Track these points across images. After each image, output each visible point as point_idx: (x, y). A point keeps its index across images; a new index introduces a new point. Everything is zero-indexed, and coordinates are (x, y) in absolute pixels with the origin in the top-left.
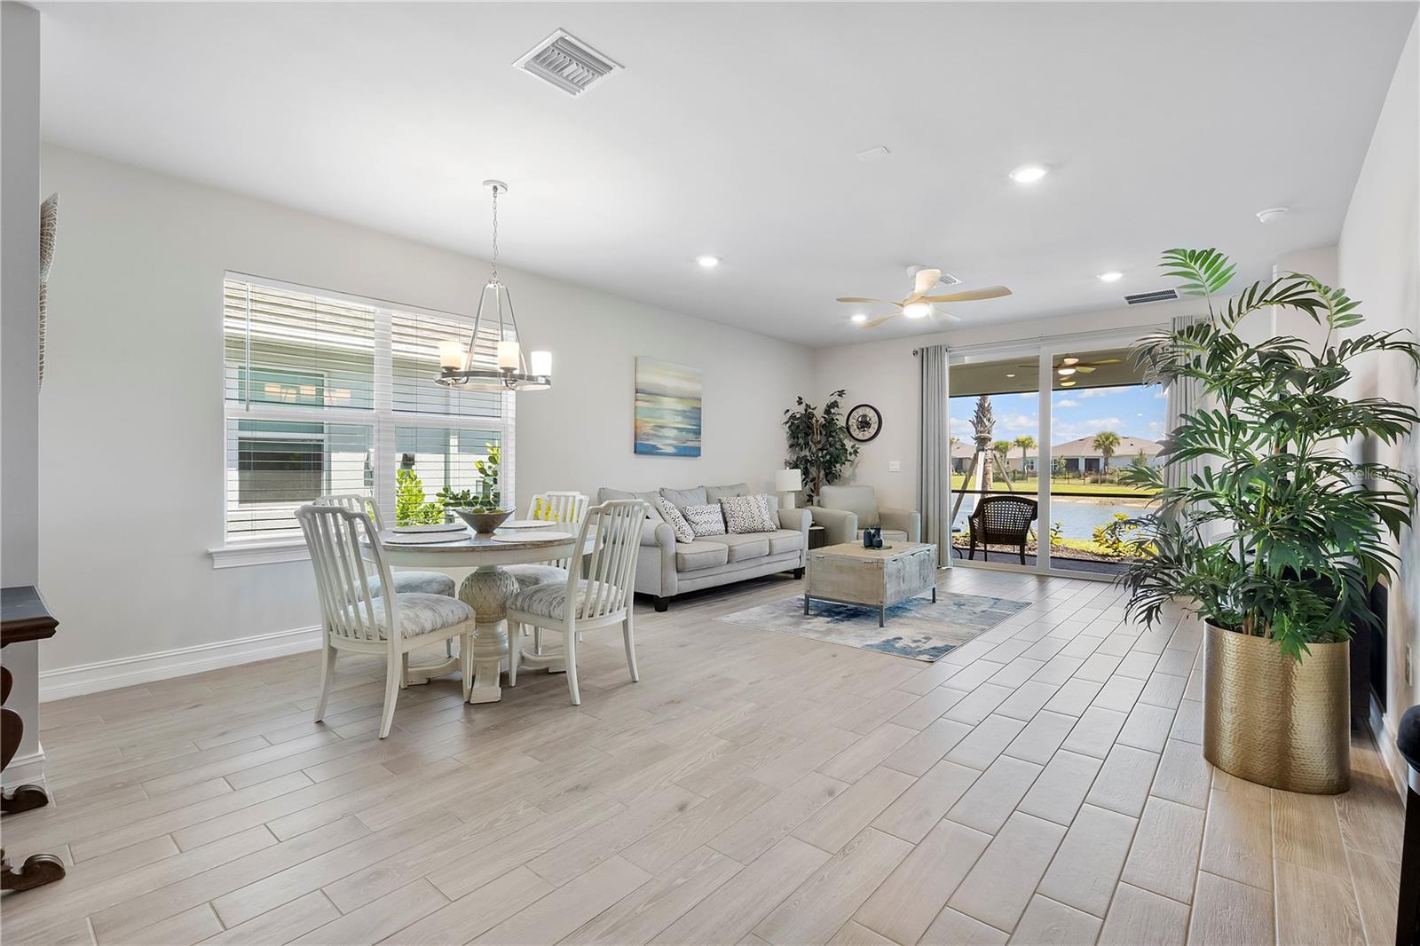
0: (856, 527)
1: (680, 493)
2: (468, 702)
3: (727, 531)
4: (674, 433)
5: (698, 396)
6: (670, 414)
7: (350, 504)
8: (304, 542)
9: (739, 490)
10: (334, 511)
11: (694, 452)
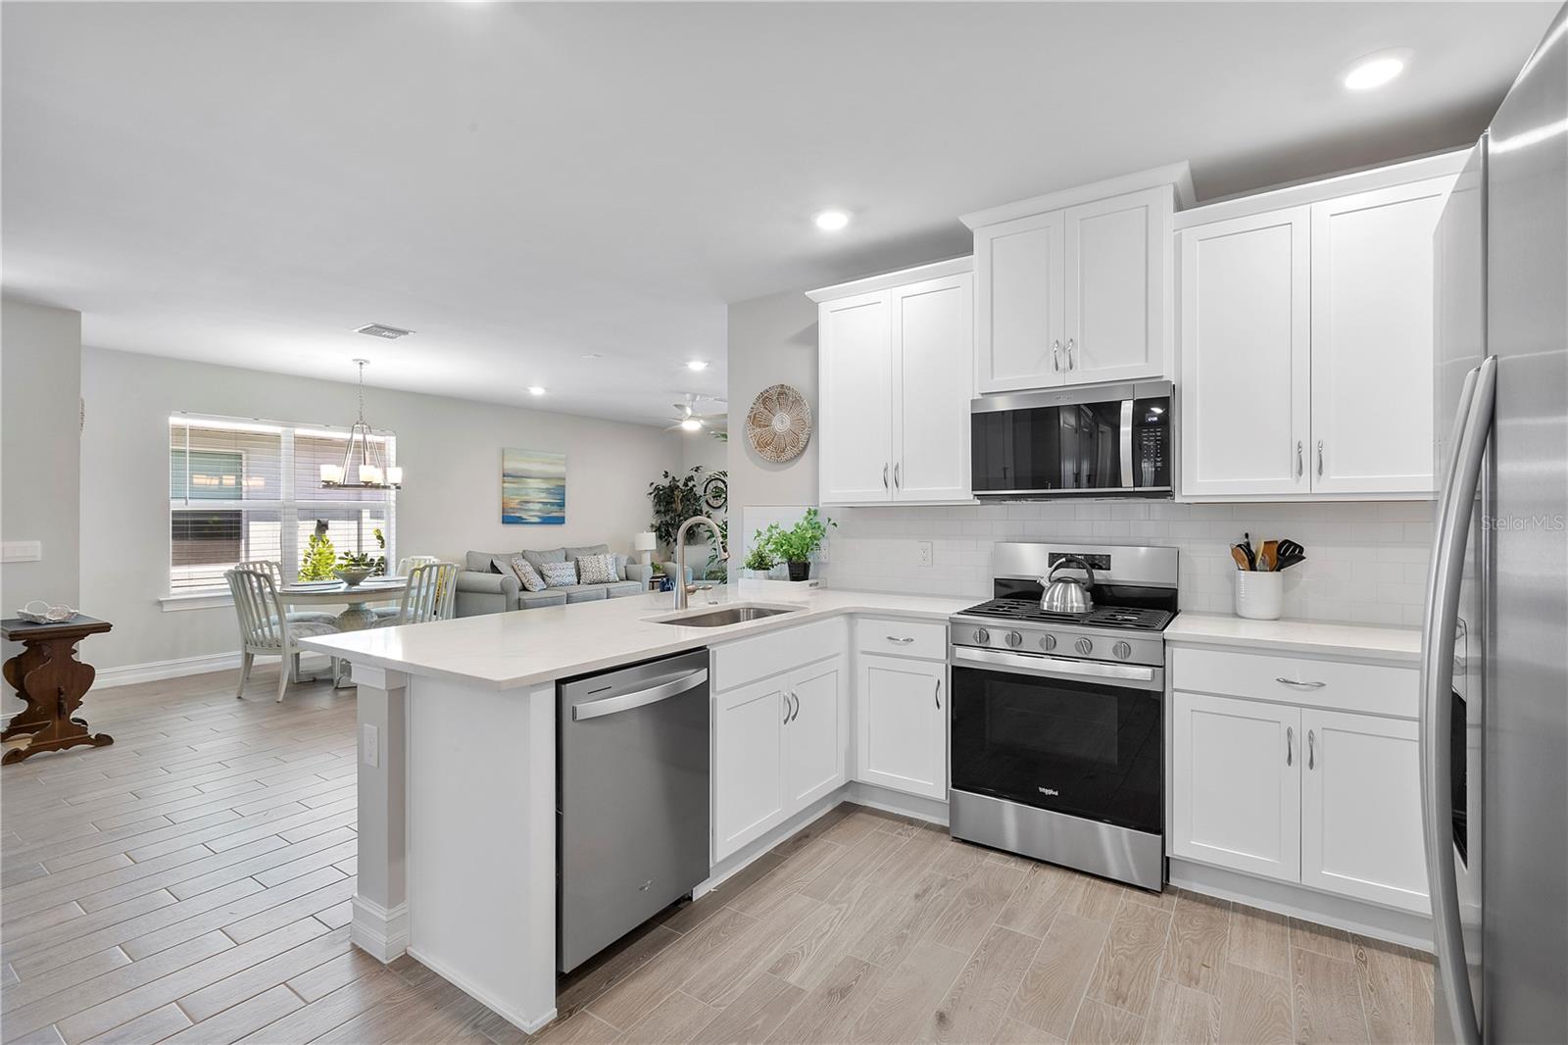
0: (691, 578)
1: (540, 553)
2: (337, 688)
3: (579, 583)
4: (538, 506)
5: (562, 476)
6: (536, 493)
7: (262, 568)
8: (231, 593)
9: (595, 550)
10: (249, 573)
11: (560, 521)
